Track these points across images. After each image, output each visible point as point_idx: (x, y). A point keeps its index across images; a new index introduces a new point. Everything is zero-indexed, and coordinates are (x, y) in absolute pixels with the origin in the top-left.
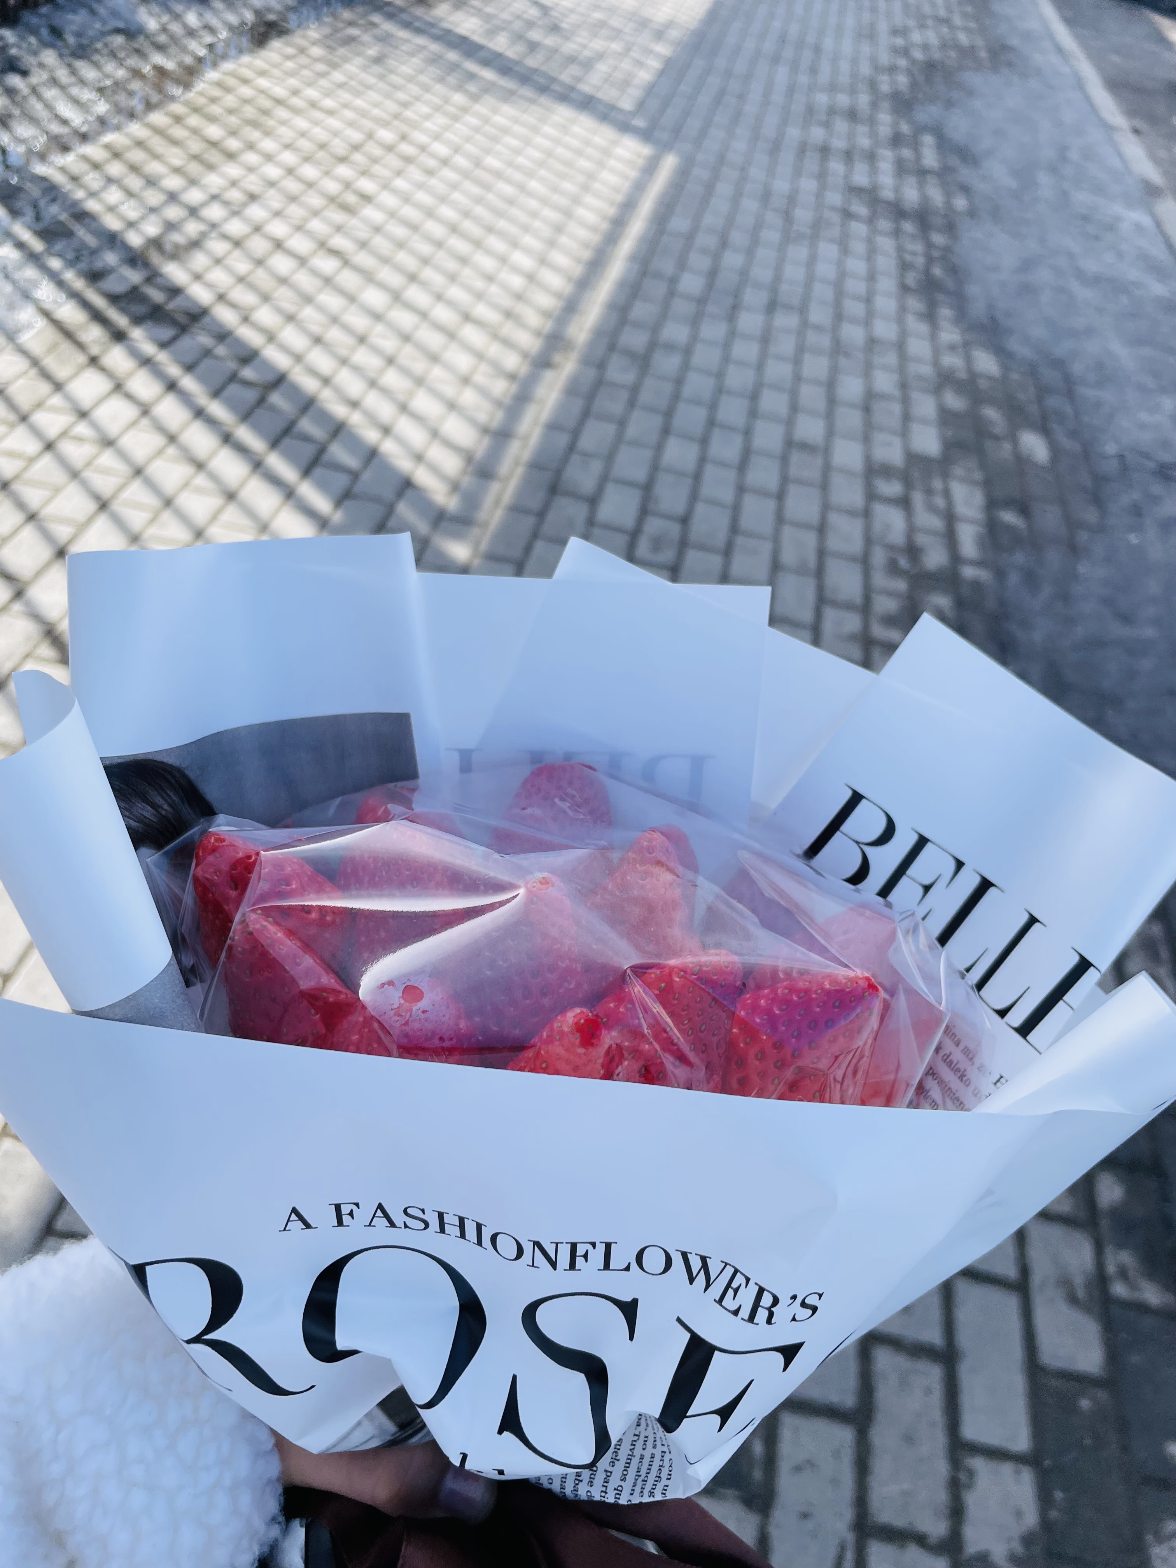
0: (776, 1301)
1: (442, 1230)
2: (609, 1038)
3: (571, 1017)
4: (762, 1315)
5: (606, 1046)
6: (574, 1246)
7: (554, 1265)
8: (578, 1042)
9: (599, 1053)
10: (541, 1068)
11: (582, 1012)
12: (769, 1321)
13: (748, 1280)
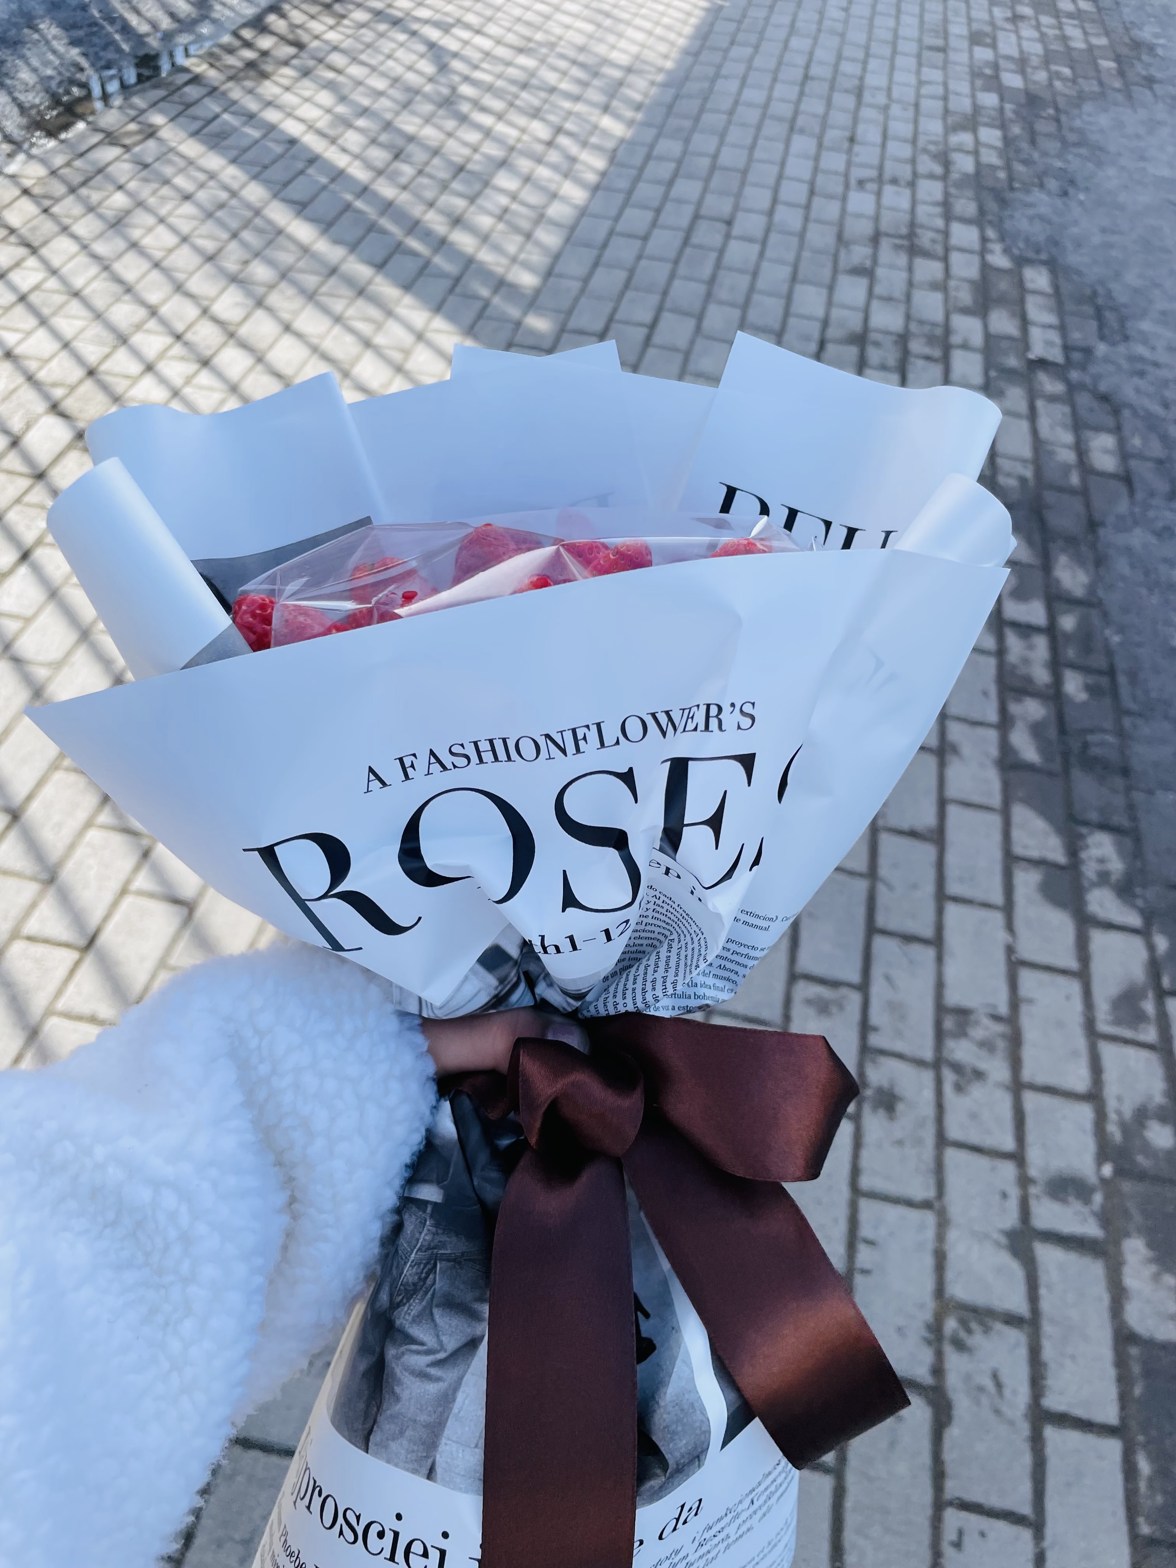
0: (721, 710)
1: (481, 761)
4: (713, 723)
6: (574, 731)
7: (564, 751)
13: (699, 708)
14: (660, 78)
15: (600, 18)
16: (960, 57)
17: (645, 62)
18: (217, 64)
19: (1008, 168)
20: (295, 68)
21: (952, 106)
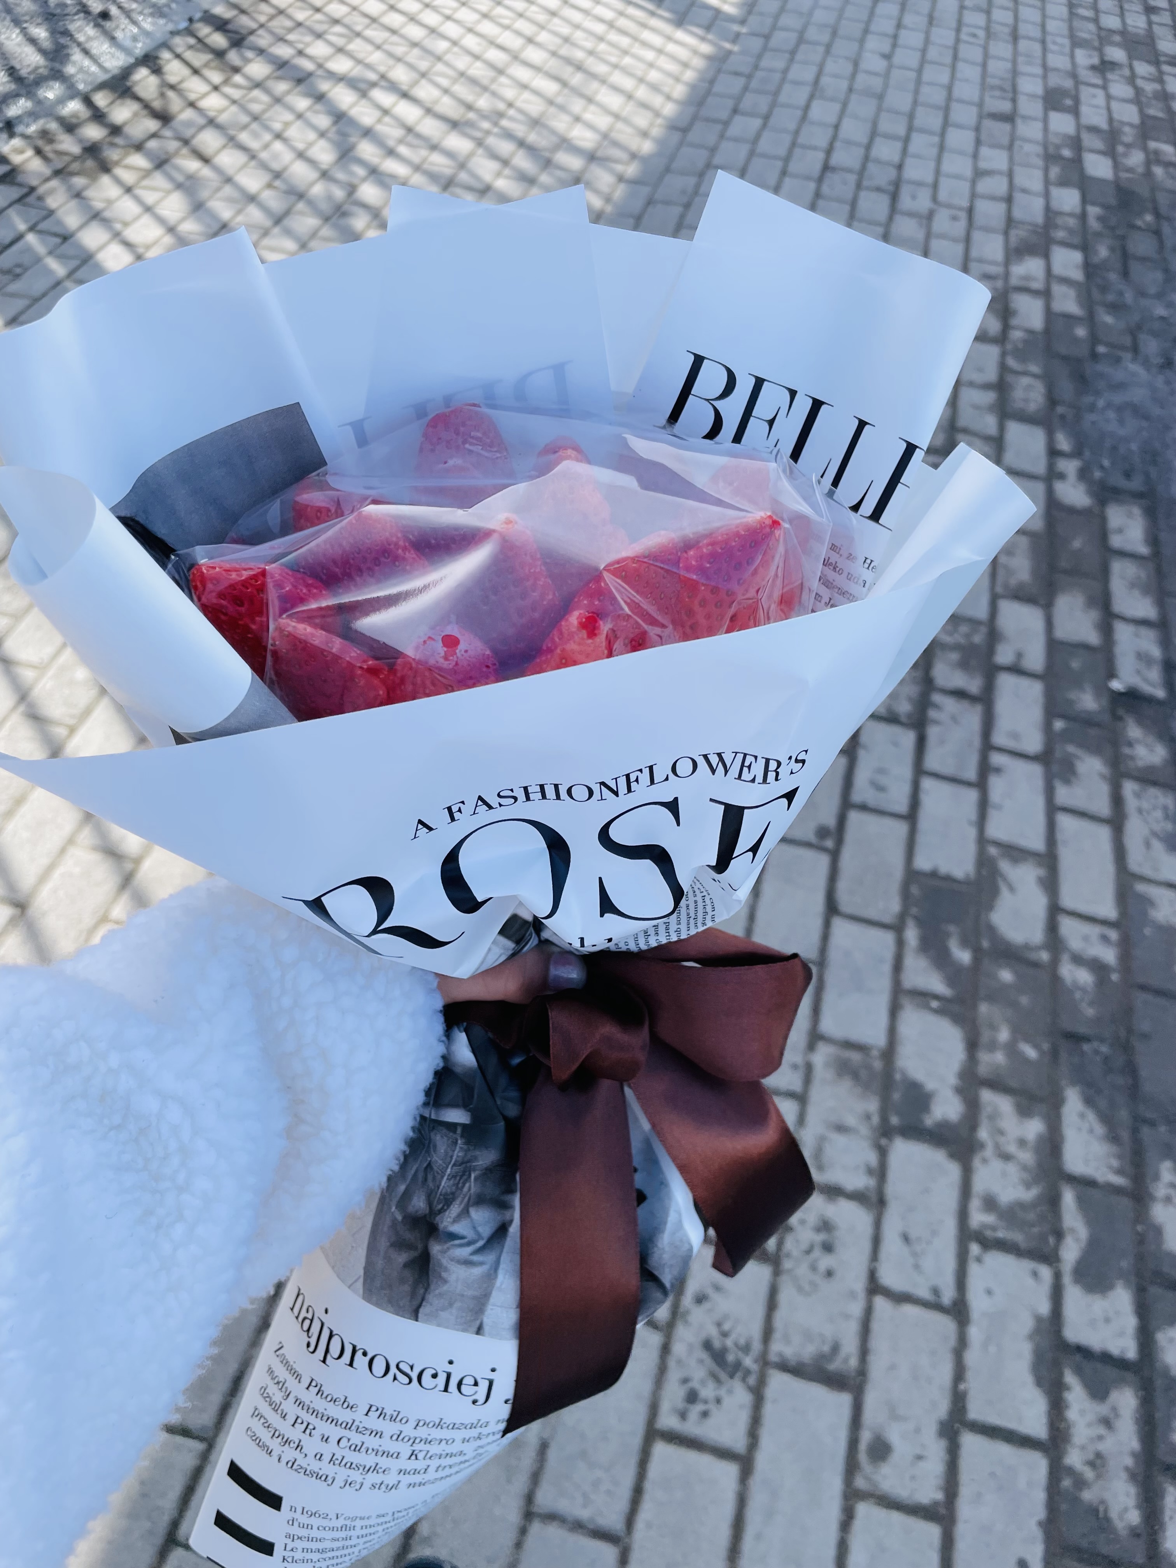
0: (779, 764)
1: (528, 798)
2: (605, 627)
3: (574, 619)
4: (771, 776)
5: (605, 632)
6: (628, 776)
7: (616, 793)
8: (585, 636)
9: (601, 639)
10: (562, 664)
11: (580, 614)
12: (777, 779)
13: (756, 757)
14: (631, 170)
15: (567, 72)
16: (1030, 130)
17: (616, 144)
18: (47, 149)
19: (1090, 319)
20: (149, 155)
21: (1017, 214)
